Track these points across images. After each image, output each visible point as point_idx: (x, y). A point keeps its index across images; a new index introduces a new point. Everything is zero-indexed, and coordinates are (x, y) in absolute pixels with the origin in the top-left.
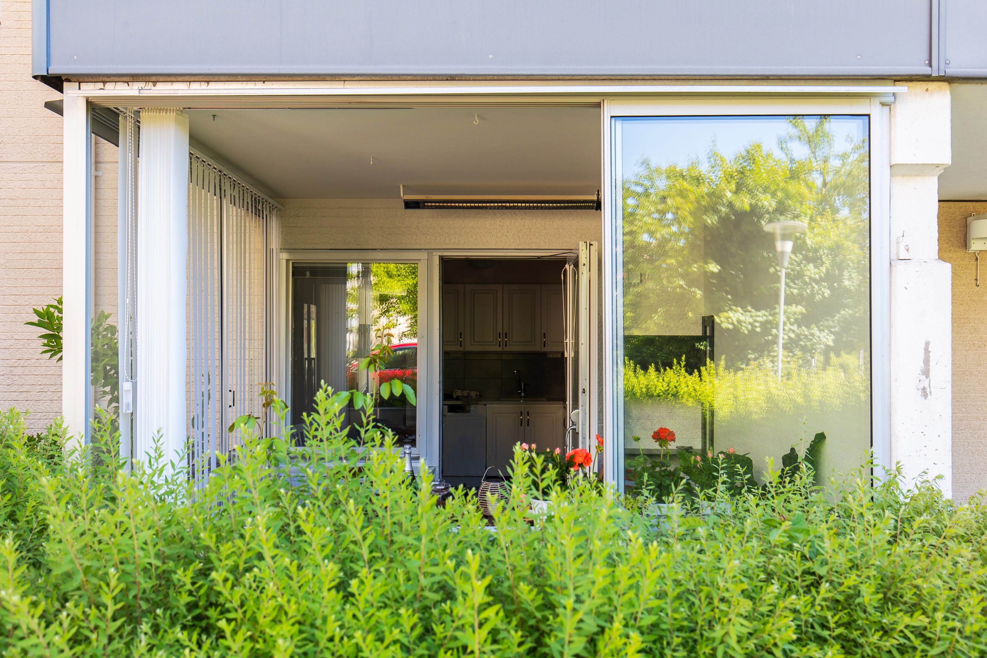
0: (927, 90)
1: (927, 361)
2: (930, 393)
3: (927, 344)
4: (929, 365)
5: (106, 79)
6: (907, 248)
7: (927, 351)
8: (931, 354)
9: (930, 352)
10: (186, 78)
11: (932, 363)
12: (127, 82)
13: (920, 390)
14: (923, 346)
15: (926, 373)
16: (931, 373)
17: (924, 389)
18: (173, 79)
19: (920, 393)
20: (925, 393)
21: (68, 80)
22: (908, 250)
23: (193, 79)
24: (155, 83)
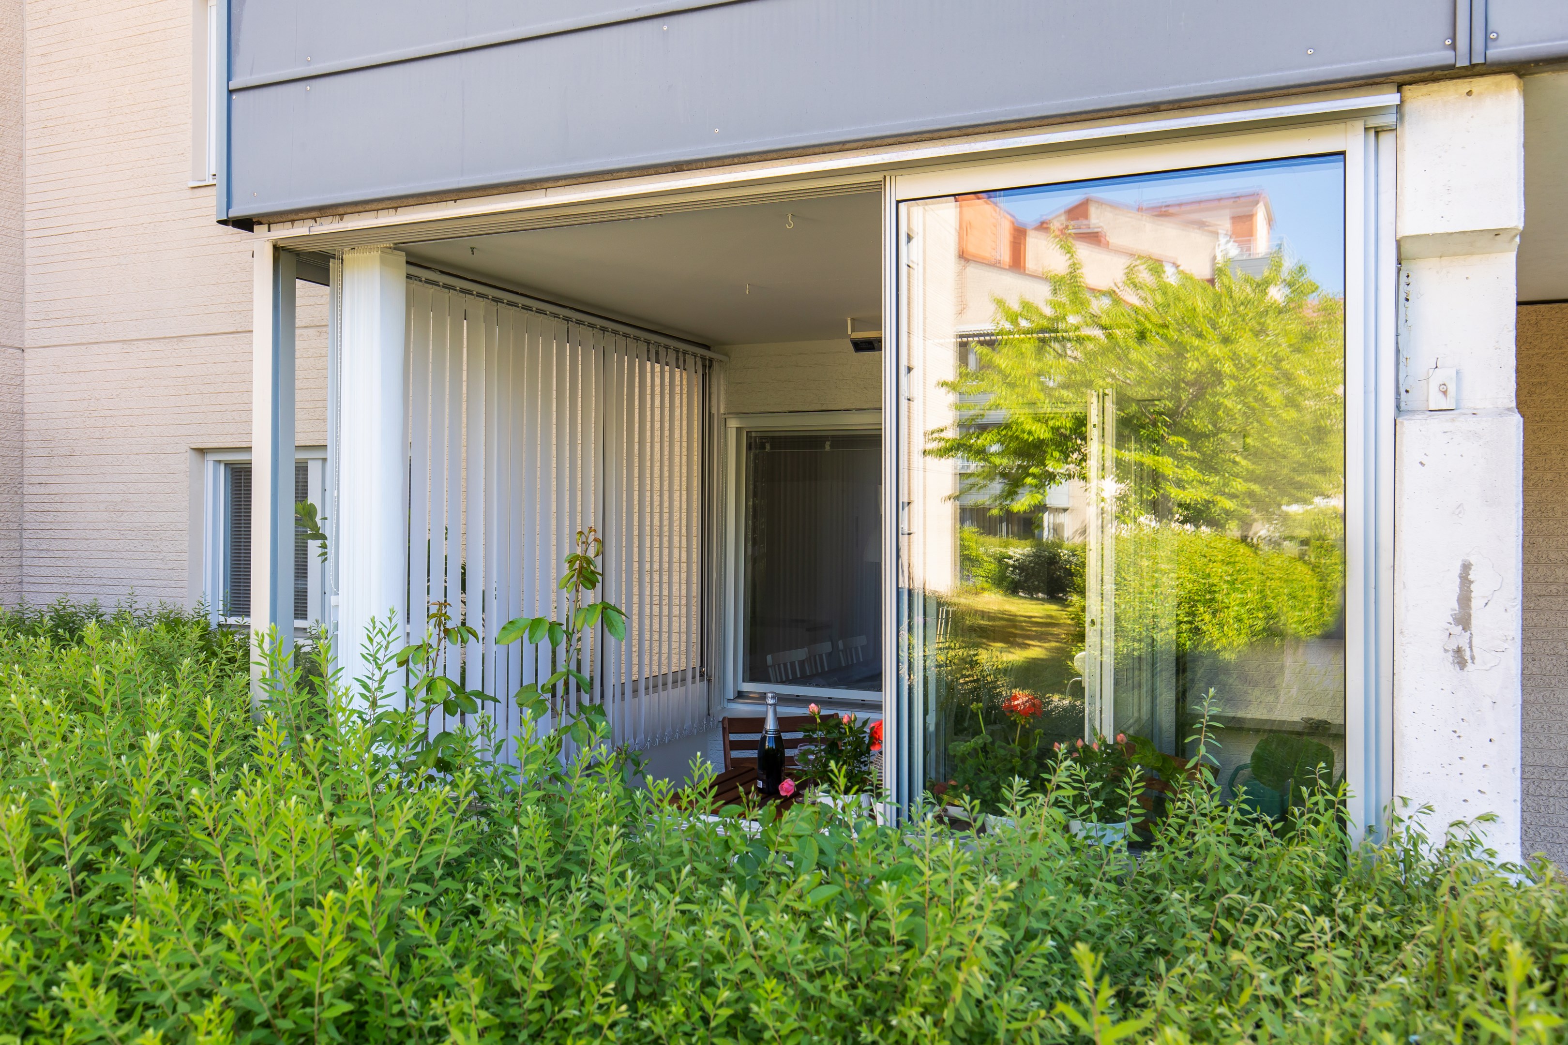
0: (1469, 93)
1: (1465, 599)
2: (1473, 658)
3: (1466, 567)
4: (1469, 607)
5: (294, 217)
6: (1443, 388)
7: (1465, 581)
8: (1473, 587)
9: (1471, 582)
10: (374, 206)
11: (1476, 603)
12: (315, 219)
13: (1451, 653)
14: (1457, 570)
15: (1464, 620)
16: (1473, 621)
17: (1459, 651)
18: (360, 208)
19: (1451, 659)
20: (1460, 659)
21: (260, 223)
22: (1445, 393)
23: (381, 206)
24: (342, 216)
